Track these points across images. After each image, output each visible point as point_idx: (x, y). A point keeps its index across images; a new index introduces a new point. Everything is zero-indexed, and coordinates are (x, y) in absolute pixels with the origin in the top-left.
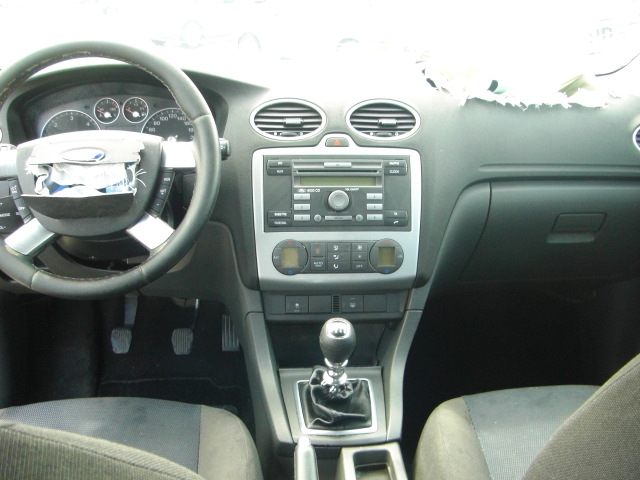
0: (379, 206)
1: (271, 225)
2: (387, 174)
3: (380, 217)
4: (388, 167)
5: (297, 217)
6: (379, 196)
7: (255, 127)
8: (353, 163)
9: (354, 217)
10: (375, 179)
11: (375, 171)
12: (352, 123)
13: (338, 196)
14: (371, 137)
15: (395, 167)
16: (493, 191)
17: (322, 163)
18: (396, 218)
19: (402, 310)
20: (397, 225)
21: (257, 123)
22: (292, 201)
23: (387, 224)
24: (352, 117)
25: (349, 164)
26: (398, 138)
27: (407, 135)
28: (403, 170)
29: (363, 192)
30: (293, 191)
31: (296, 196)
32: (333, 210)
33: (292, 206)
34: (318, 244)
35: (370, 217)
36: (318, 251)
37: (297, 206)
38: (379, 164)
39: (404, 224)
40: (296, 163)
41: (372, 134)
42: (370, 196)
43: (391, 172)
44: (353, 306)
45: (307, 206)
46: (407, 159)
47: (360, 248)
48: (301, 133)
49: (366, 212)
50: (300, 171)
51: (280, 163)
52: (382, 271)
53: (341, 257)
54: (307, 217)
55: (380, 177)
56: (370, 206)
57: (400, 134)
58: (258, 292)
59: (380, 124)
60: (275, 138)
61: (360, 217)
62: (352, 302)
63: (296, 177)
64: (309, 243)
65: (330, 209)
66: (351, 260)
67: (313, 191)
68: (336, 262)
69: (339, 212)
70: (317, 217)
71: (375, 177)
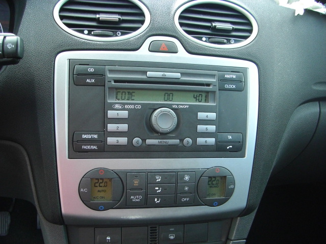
0: (212, 128)
1: (77, 150)
2: (222, 89)
3: (212, 141)
4: (223, 80)
5: (111, 140)
6: (212, 116)
7: (60, 23)
8: (182, 74)
9: (182, 140)
10: (207, 95)
11: (208, 85)
12: (182, 25)
13: (164, 115)
14: (203, 43)
15: (231, 81)
16: (322, 110)
17: (145, 73)
18: (230, 142)
19: (224, 240)
20: (230, 150)
21: (62, 18)
22: (105, 120)
23: (220, 150)
24: (181, 17)
25: (178, 75)
26: (233, 46)
27: (244, 43)
28: (240, 85)
29: (194, 110)
30: (105, 107)
31: (111, 114)
32: (157, 132)
33: (105, 126)
34: (137, 173)
35: (201, 141)
36: (136, 183)
37: (111, 127)
38: (213, 76)
39: (238, 150)
40: (111, 71)
41: (204, 39)
42: (201, 115)
43: (227, 86)
44: (172, 237)
45: (124, 127)
46: (243, 71)
47: (187, 178)
48: (119, 33)
49: (197, 135)
50: (116, 81)
51: (91, 70)
52: (211, 204)
53: (164, 189)
54: (123, 140)
55: (214, 92)
56: (201, 128)
57: (236, 42)
58: (62, 226)
59: (214, 29)
60: (85, 37)
61: (188, 141)
62: (172, 232)
63: (111, 88)
64: (126, 172)
65: (153, 131)
66: (176, 193)
67: (132, 107)
68: (158, 196)
69: (164, 135)
70: (137, 141)
71: (207, 92)
